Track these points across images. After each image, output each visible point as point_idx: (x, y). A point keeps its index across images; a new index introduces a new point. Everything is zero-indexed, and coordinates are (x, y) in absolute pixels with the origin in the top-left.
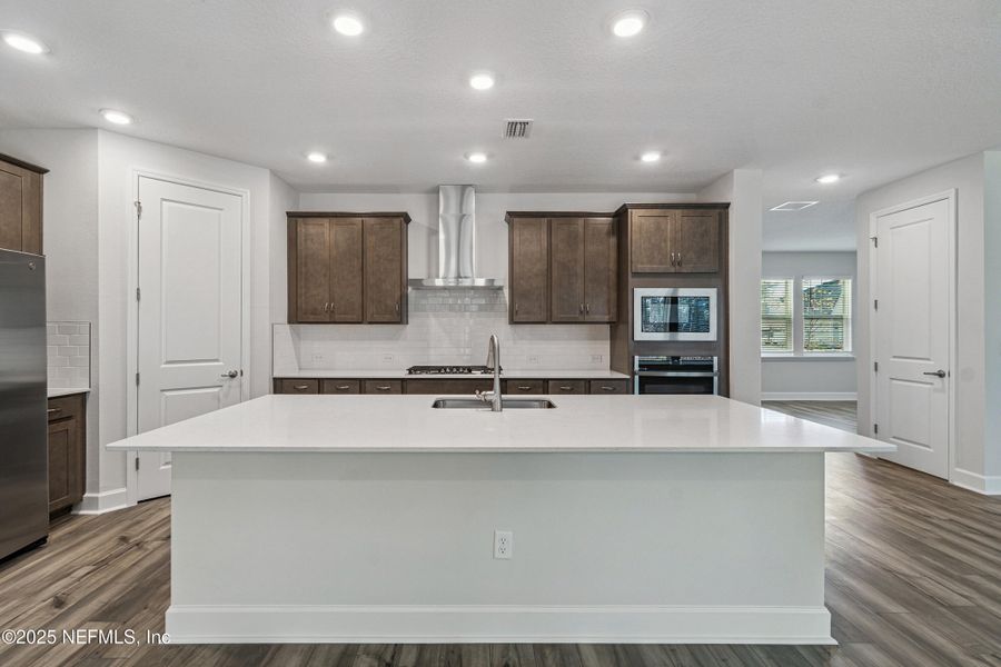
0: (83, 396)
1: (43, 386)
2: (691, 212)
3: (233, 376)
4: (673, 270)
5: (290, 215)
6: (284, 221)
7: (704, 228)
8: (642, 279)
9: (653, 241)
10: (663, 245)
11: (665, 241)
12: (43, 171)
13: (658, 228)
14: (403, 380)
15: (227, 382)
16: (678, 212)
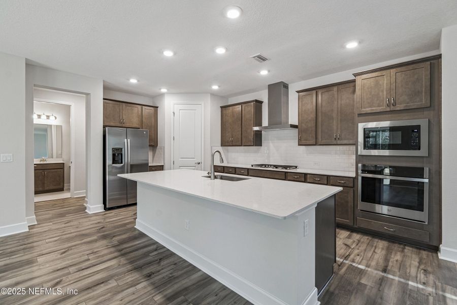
0: (163, 166)
1: (148, 164)
2: (403, 68)
3: (199, 163)
4: (388, 109)
5: (221, 107)
6: (220, 110)
7: (416, 77)
8: (367, 117)
9: (373, 93)
10: (381, 94)
11: (383, 91)
12: (157, 107)
13: (377, 84)
14: (248, 169)
15: (197, 165)
16: (393, 71)
